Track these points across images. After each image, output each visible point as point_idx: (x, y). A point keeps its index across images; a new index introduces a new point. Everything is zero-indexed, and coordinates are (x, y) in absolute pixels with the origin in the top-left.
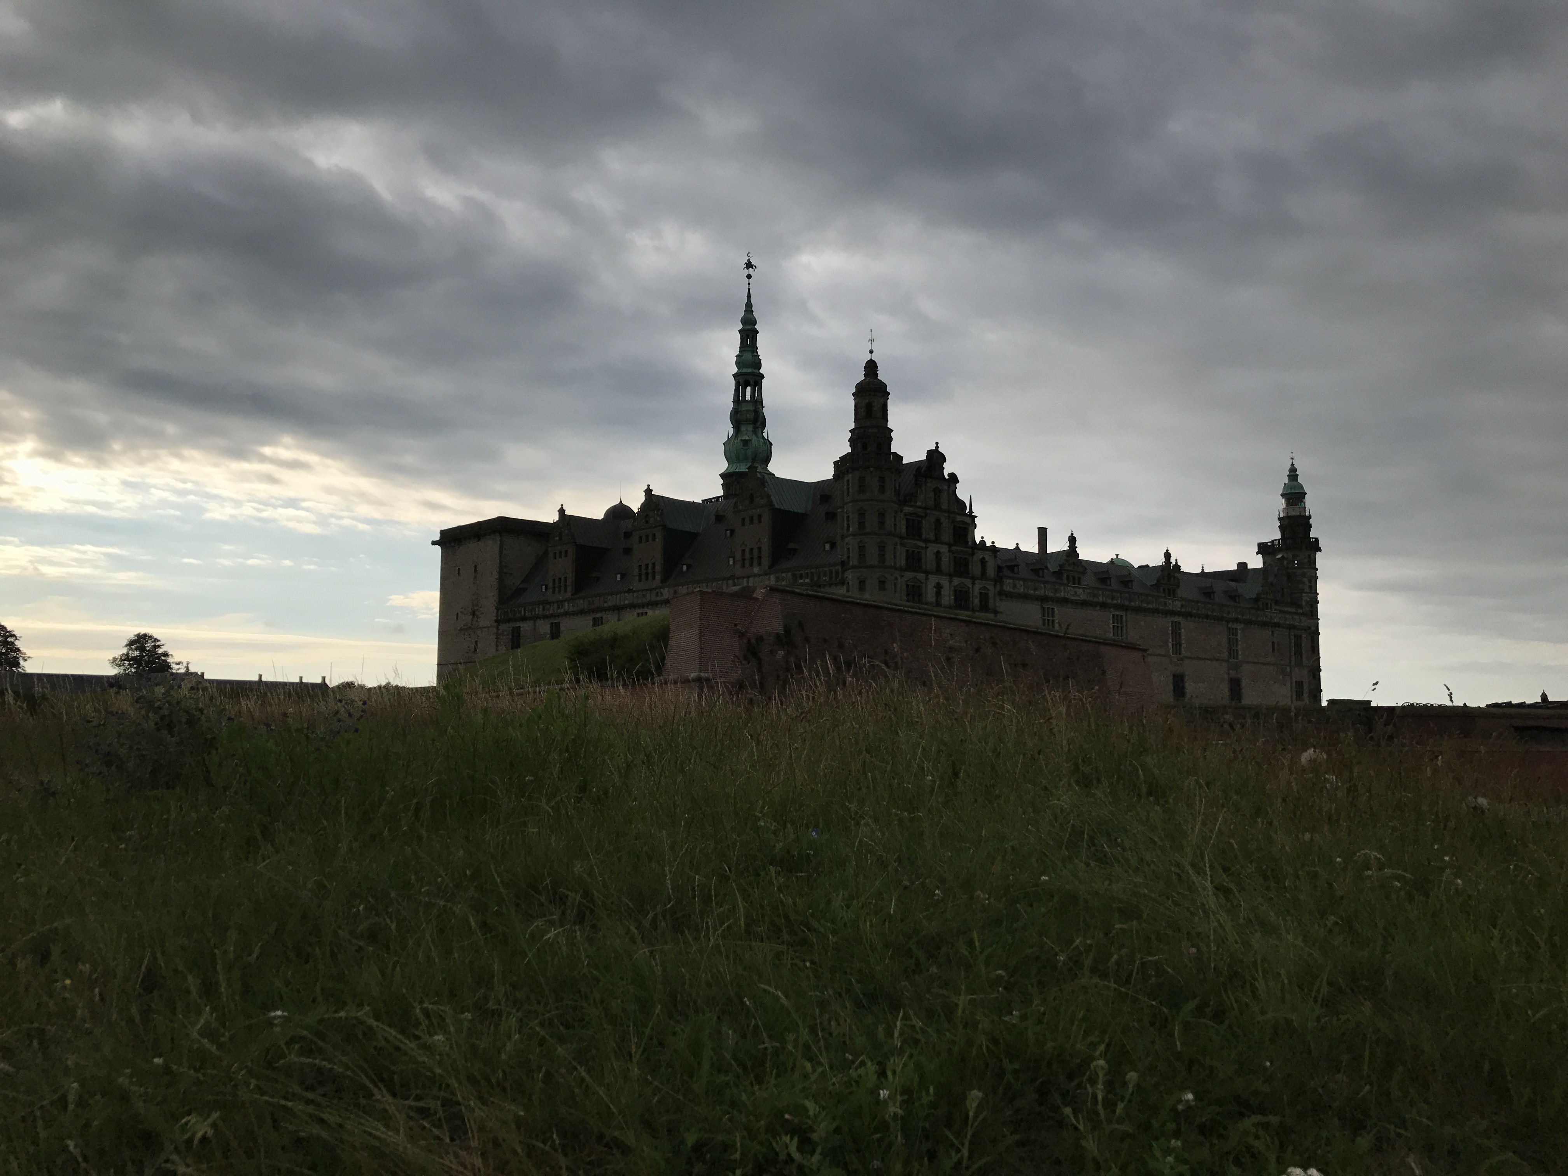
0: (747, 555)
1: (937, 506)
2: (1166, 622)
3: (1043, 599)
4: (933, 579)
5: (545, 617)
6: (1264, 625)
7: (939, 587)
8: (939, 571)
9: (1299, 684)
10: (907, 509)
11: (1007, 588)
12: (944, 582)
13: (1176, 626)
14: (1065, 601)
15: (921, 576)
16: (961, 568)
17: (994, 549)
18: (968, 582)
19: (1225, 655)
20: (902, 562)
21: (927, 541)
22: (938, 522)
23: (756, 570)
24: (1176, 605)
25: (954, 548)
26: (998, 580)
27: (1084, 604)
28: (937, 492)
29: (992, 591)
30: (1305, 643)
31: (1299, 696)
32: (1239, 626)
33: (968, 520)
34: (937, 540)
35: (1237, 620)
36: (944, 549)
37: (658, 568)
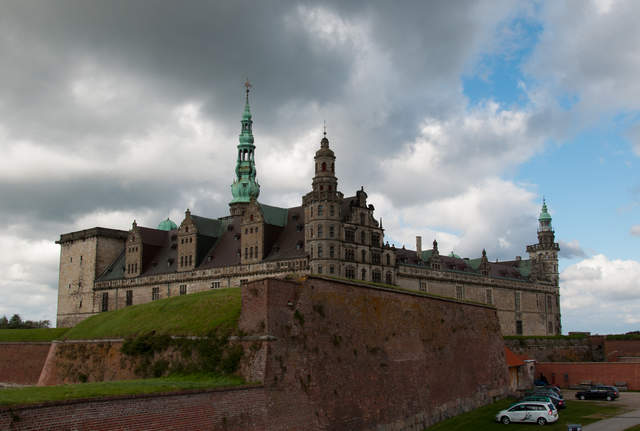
0: (249, 251)
1: (363, 224)
2: (484, 290)
3: (420, 278)
4: (361, 266)
5: (123, 287)
6: (533, 291)
7: (364, 271)
8: (364, 262)
9: (550, 323)
10: (346, 225)
11: (401, 271)
12: (367, 267)
13: (489, 291)
14: (432, 279)
15: (354, 265)
16: (376, 260)
17: (394, 249)
18: (380, 268)
19: (514, 308)
20: (343, 256)
21: (357, 244)
22: (363, 233)
23: (255, 260)
24: (489, 281)
25: (373, 248)
26: (396, 267)
27: (442, 280)
28: (362, 215)
29: (393, 273)
30: (553, 301)
31: (551, 330)
32: (521, 292)
33: (379, 231)
34: (363, 244)
35: (519, 289)
36: (367, 249)
37: (193, 258)
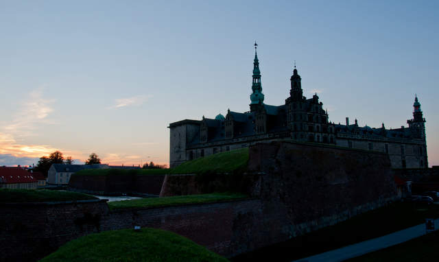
0: (259, 128)
1: (317, 113)
2: (383, 145)
3: (348, 139)
4: (316, 134)
5: (200, 148)
6: (411, 144)
7: (318, 136)
8: (318, 132)
9: (422, 161)
10: (308, 113)
11: (339, 136)
12: (320, 134)
13: (387, 146)
14: (355, 140)
15: (313, 133)
16: (325, 130)
17: (334, 125)
18: (327, 134)
19: (401, 154)
20: (307, 129)
21: (314, 122)
22: (317, 117)
23: (263, 133)
24: (386, 139)
25: (322, 125)
26: (336, 134)
27: (360, 140)
28: (317, 108)
29: (334, 137)
30: (423, 148)
31: (422, 165)
32: (404, 145)
33: (326, 116)
34: (317, 123)
35: (403, 143)
36: (320, 125)
37: (232, 133)
